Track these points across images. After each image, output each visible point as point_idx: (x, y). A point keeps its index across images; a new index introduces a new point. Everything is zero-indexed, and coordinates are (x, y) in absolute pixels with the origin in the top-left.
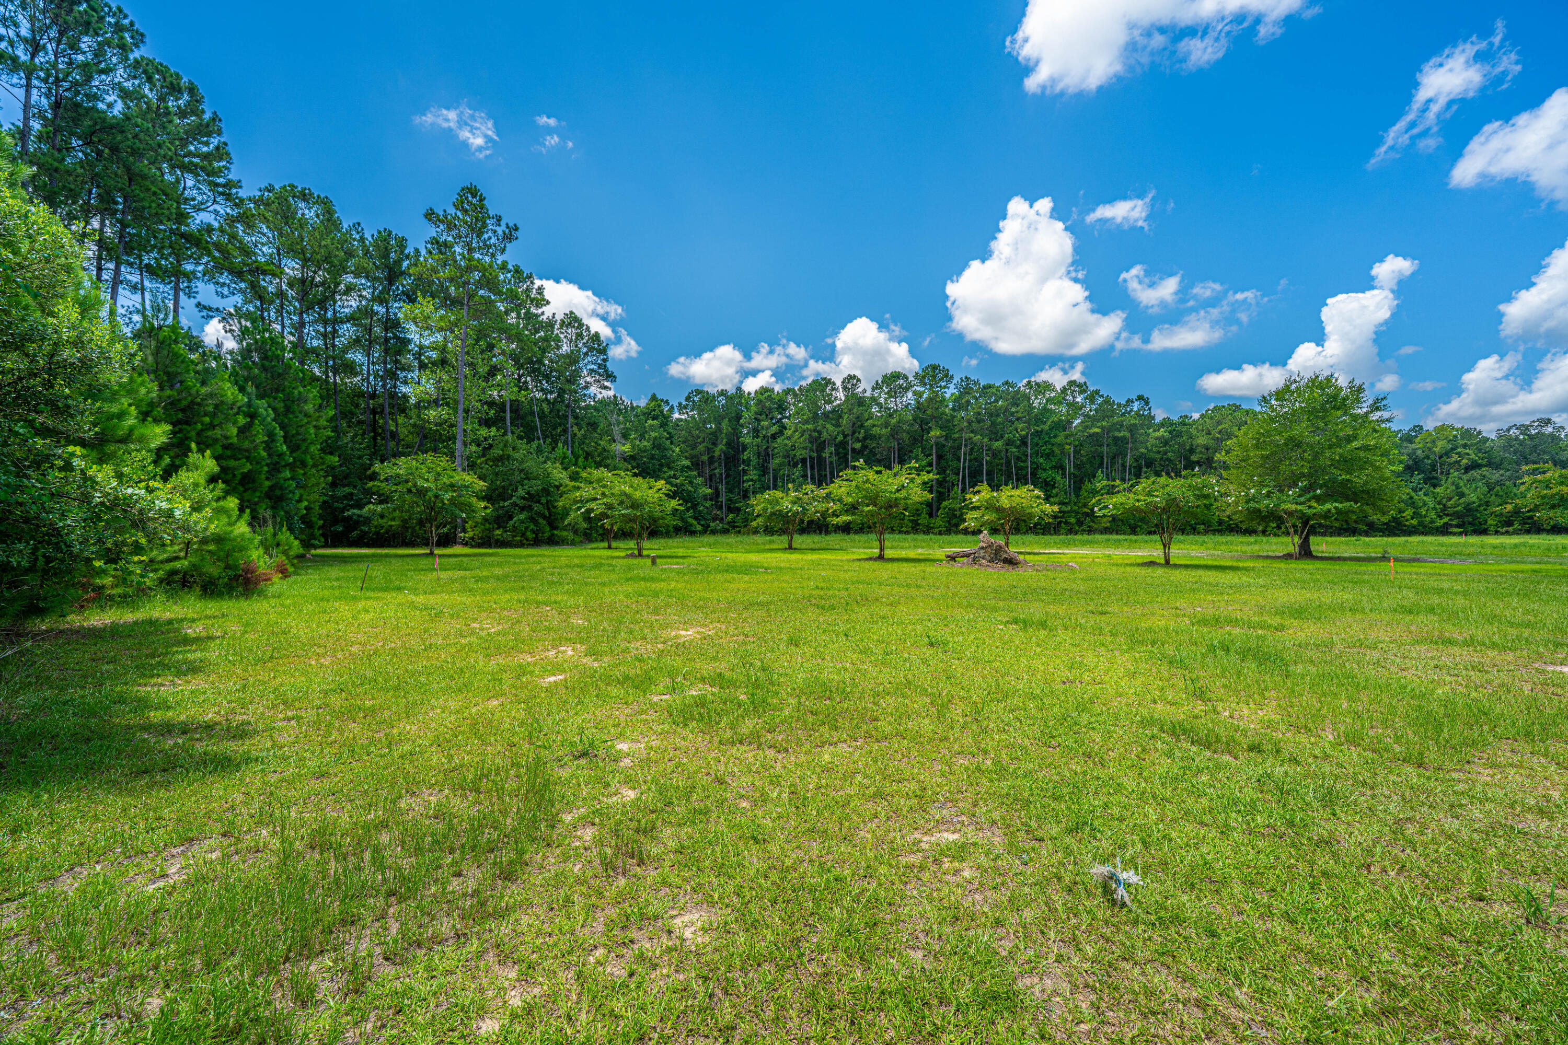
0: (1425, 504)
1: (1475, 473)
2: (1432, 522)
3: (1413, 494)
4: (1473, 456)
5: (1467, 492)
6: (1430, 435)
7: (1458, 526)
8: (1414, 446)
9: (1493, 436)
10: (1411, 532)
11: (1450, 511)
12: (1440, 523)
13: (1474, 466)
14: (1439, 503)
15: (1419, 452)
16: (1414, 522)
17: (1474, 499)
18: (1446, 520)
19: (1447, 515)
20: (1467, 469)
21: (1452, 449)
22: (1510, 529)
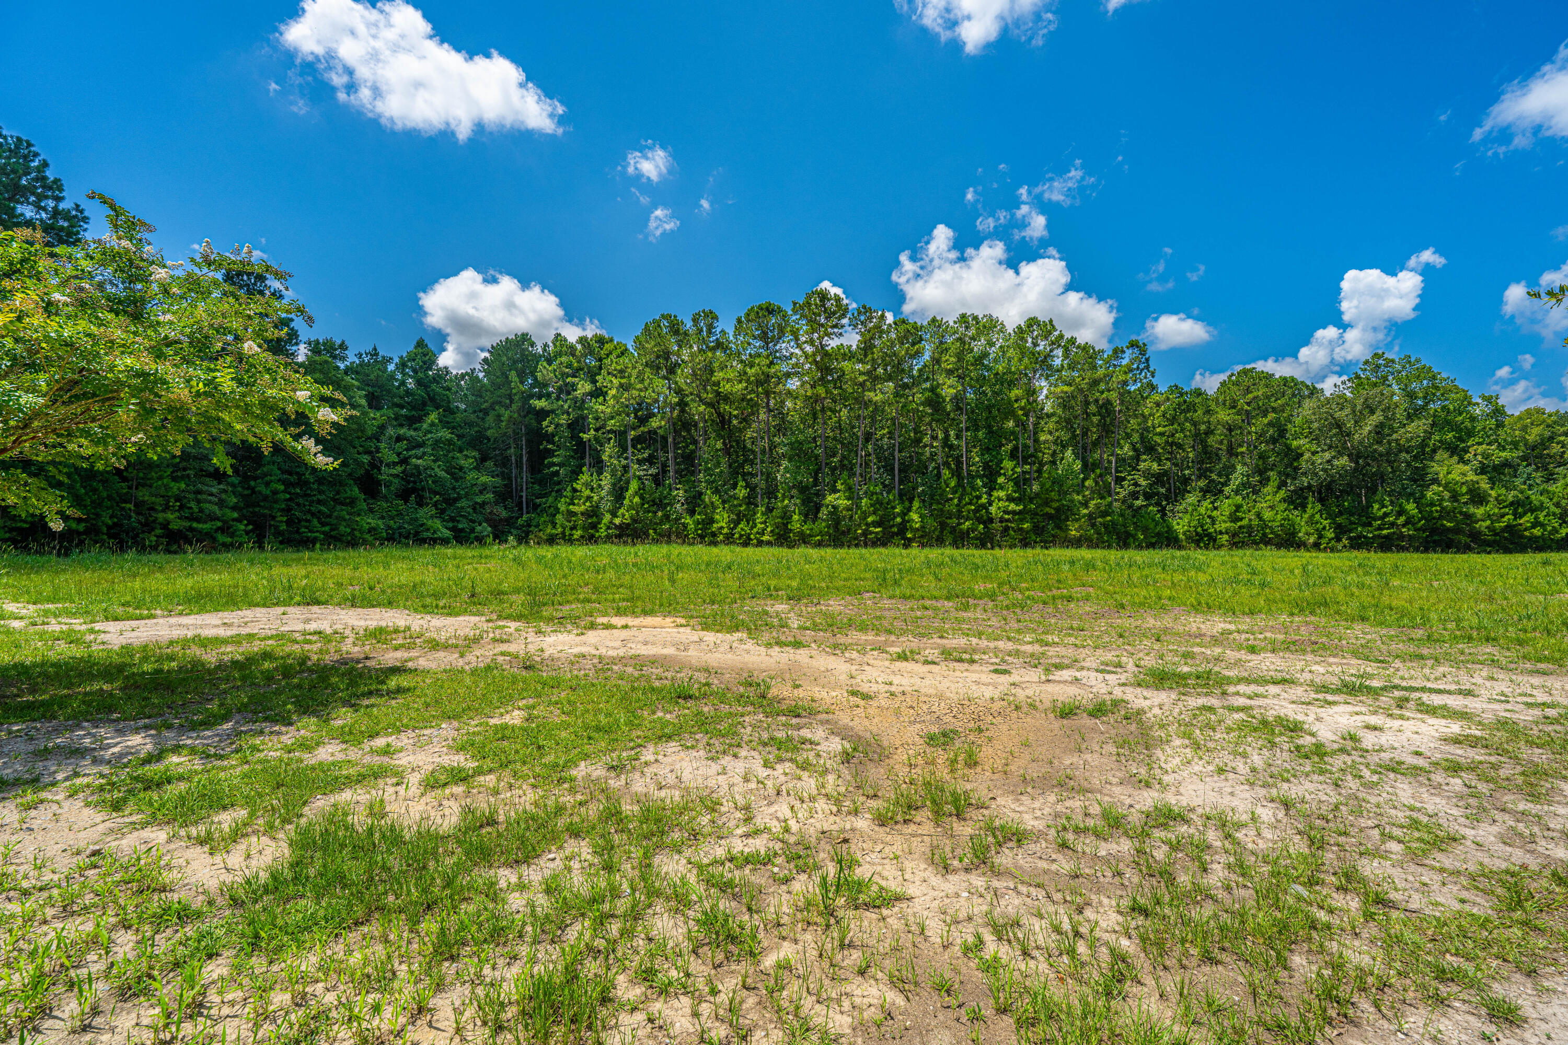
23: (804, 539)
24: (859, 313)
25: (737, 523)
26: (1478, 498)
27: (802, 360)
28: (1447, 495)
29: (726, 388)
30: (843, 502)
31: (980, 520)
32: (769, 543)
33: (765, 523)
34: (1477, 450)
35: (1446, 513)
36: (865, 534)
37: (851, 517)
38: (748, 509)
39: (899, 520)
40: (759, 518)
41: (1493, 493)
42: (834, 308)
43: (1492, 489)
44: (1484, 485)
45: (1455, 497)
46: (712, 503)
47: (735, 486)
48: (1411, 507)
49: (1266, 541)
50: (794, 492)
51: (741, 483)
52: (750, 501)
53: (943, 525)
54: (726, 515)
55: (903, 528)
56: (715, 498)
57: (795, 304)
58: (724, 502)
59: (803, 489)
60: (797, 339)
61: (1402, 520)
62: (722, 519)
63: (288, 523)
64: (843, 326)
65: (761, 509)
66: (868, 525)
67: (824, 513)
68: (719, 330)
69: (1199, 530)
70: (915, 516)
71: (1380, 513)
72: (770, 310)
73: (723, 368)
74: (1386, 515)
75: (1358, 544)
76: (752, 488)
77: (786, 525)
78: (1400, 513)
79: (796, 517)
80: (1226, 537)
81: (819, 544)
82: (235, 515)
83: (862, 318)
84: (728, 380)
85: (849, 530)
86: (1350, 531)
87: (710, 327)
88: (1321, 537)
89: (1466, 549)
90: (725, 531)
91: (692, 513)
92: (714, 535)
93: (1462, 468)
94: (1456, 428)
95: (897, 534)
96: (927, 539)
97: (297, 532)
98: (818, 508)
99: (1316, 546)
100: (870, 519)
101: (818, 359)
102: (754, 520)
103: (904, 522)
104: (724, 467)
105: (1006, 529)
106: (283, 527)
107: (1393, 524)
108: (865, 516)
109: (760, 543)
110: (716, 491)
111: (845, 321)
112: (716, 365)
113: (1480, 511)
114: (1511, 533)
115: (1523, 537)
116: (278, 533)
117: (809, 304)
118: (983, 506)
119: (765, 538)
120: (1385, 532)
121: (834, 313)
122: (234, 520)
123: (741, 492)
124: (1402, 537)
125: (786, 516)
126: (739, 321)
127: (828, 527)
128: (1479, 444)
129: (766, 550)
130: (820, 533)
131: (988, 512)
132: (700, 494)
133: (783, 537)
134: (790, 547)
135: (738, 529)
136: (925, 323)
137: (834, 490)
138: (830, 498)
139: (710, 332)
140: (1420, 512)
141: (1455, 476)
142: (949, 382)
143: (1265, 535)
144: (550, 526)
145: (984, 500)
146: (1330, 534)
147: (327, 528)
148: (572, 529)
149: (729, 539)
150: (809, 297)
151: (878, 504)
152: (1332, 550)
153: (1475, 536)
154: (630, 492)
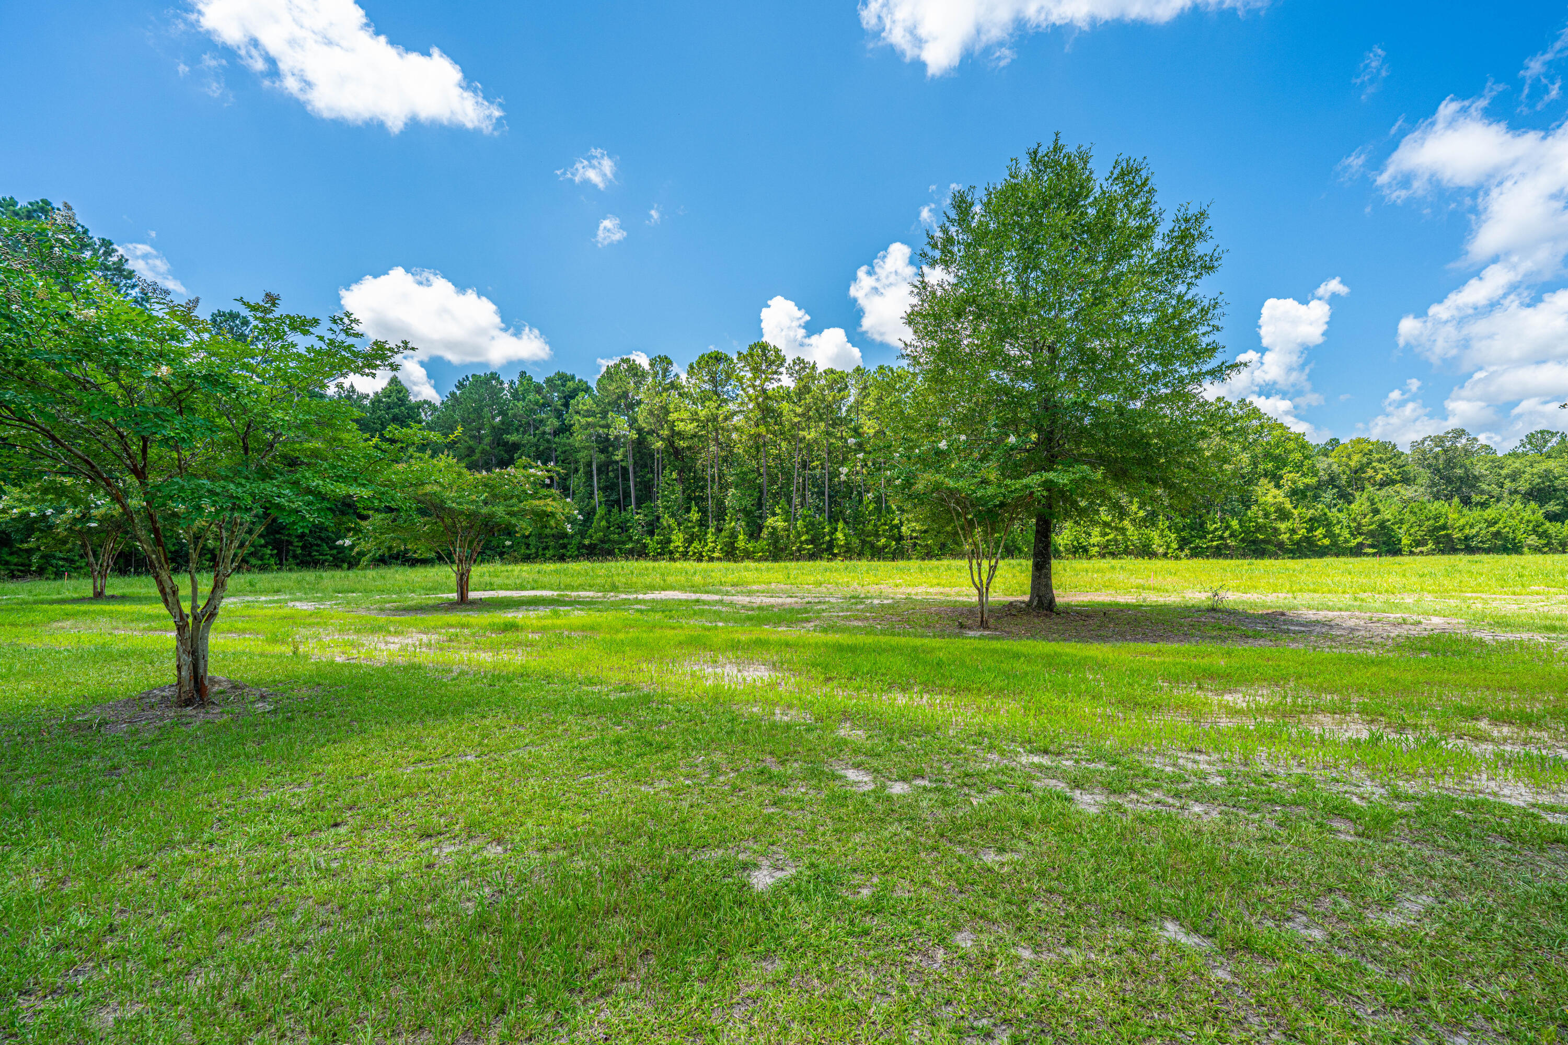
0: (1339, 522)
1: (1389, 490)
2: (1346, 541)
3: (1326, 510)
4: (1388, 471)
5: (1382, 509)
6: (1346, 448)
7: (1372, 546)
8: (1330, 460)
9: (1407, 451)
10: (1322, 553)
11: (1365, 529)
12: (1353, 543)
13: (1391, 482)
14: (1354, 520)
15: (1335, 466)
16: (1327, 542)
17: (1389, 516)
18: (1360, 539)
19: (1361, 534)
20: (1382, 485)
21: (1369, 464)
22: (1424, 549)
23: (748, 555)
24: (795, 363)
25: (691, 543)
26: (1284, 515)
27: (746, 400)
28: (1261, 513)
29: (680, 426)
30: (781, 524)
31: (892, 537)
32: (719, 559)
33: (715, 542)
34: (1289, 477)
35: (1259, 528)
36: (799, 550)
37: (788, 536)
38: (700, 531)
39: (827, 538)
40: (710, 537)
41: (1296, 512)
42: (772, 358)
43: (1295, 508)
44: (1288, 506)
45: (1266, 515)
46: (669, 526)
47: (688, 510)
48: (1235, 524)
49: (1127, 552)
50: (740, 515)
51: (695, 508)
52: (702, 523)
53: (864, 542)
54: (681, 536)
55: (831, 545)
56: (672, 521)
57: (739, 354)
58: (679, 524)
59: (747, 513)
60: (742, 384)
61: (1227, 534)
62: (678, 539)
63: (303, 548)
64: (781, 373)
65: (712, 530)
66: (801, 543)
67: (765, 533)
68: (673, 374)
69: (1075, 543)
70: (839, 535)
71: (1212, 528)
72: (718, 358)
73: (677, 409)
74: (1216, 529)
75: (1196, 553)
76: (703, 511)
77: (733, 543)
78: (1227, 528)
79: (741, 537)
80: (1097, 549)
81: (760, 560)
82: (263, 542)
83: (797, 368)
84: (682, 420)
85: (786, 547)
86: (1191, 543)
87: (666, 371)
88: (1168, 547)
89: (1274, 556)
90: (681, 549)
91: (651, 533)
92: (671, 553)
93: (1275, 491)
94: (1275, 458)
95: (826, 550)
96: (849, 553)
97: (310, 555)
98: (760, 528)
99: (1165, 555)
100: (803, 538)
101: (760, 400)
102: (705, 540)
103: (832, 540)
104: (679, 495)
105: (915, 545)
106: (299, 551)
107: (1221, 538)
108: (799, 535)
109: (711, 559)
110: (673, 515)
111: (783, 370)
112: (672, 406)
113: (1282, 526)
114: (1308, 543)
115: (1317, 546)
116: (295, 557)
117: (752, 356)
118: (896, 526)
119: (716, 555)
120: (1215, 543)
121: (774, 362)
122: (261, 546)
123: (695, 516)
124: (1227, 547)
125: (733, 535)
126: (691, 367)
127: (769, 545)
128: (1290, 472)
129: (716, 565)
130: (762, 550)
131: (900, 532)
132: (658, 518)
133: (731, 553)
134: (735, 562)
135: (691, 548)
136: (850, 371)
137: (774, 514)
138: (770, 521)
139: (664, 376)
140: (1241, 527)
141: (1269, 499)
142: (869, 423)
143: (1127, 547)
144: (523, 547)
145: (896, 521)
146: (1175, 545)
147: (335, 552)
148: (544, 549)
149: (685, 556)
150: (751, 348)
151: (811, 526)
152: (1177, 558)
153: (1280, 545)
154: (597, 516)
